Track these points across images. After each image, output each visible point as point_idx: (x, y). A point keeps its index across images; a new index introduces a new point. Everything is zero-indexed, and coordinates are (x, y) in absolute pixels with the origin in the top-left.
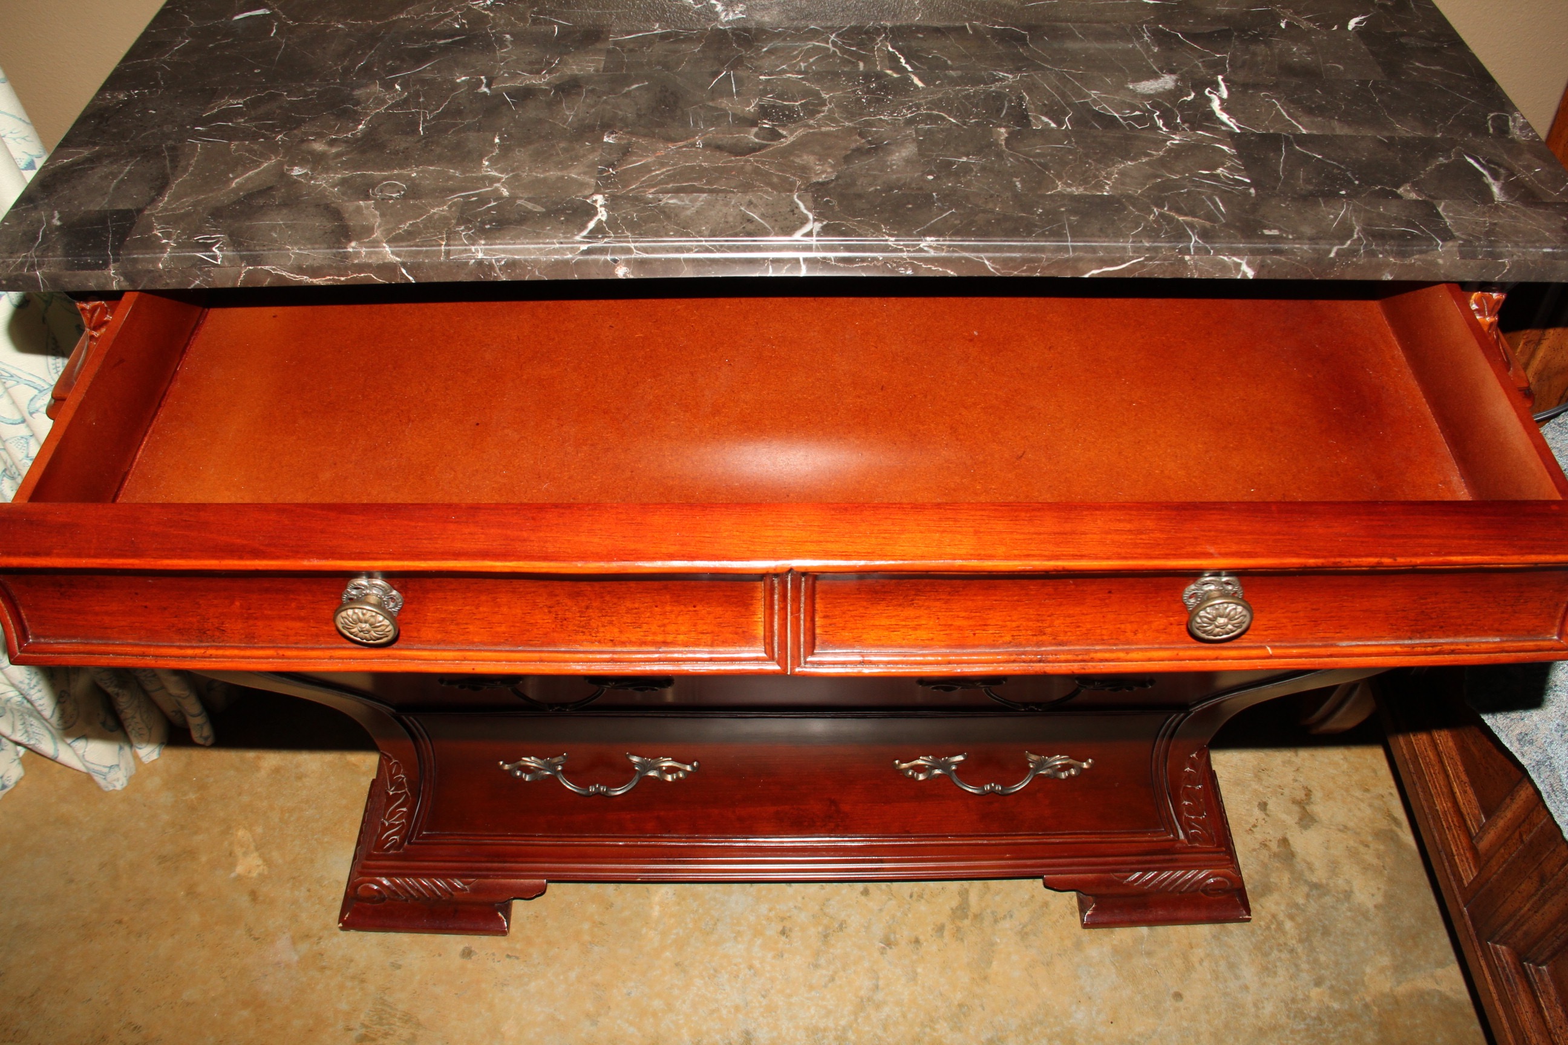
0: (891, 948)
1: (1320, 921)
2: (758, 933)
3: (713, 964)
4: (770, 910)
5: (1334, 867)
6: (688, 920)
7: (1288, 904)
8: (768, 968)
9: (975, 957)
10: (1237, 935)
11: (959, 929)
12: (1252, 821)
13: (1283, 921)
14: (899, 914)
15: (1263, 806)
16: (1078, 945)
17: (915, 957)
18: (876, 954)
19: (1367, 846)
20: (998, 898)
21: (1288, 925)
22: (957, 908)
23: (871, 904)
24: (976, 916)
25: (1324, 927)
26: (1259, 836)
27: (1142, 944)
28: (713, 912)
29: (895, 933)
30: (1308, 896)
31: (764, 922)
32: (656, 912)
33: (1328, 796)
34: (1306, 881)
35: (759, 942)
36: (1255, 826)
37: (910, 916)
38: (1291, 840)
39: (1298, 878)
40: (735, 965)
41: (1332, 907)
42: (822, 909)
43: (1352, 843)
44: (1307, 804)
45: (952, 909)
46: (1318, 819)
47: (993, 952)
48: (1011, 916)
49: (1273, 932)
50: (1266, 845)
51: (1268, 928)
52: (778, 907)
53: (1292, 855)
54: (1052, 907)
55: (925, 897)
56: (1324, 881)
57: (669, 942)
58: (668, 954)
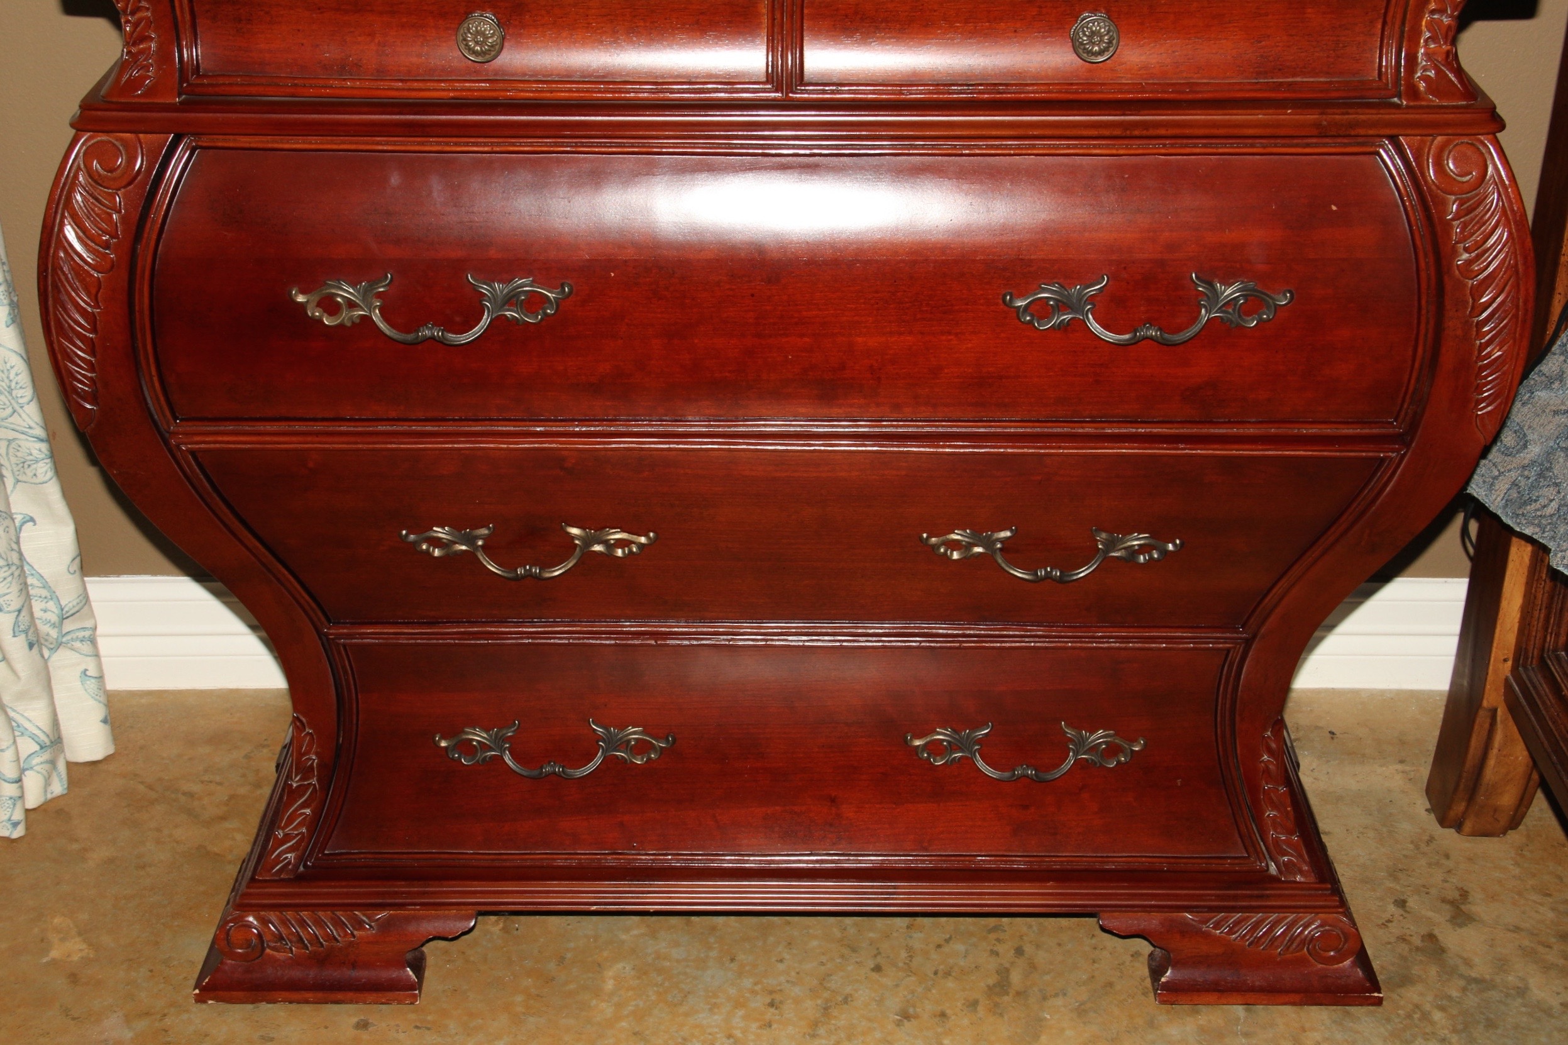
0: (909, 1021)
1: (1484, 1014)
2: (739, 1004)
3: (682, 1033)
4: (756, 984)
5: (1502, 964)
6: (651, 993)
7: (1436, 996)
8: (752, 1037)
9: (1019, 1031)
10: (1366, 1021)
11: (996, 1005)
12: (1387, 916)
13: (1429, 1013)
14: (920, 990)
15: (1401, 904)
16: (1151, 1024)
17: (940, 1030)
18: (890, 1027)
19: (1549, 947)
20: (1047, 978)
21: (1437, 1016)
22: (994, 985)
23: (884, 980)
24: (1018, 994)
25: (1488, 1019)
26: (1395, 929)
27: (1238, 1025)
28: (683, 986)
29: (914, 1006)
30: (1464, 990)
31: (747, 995)
32: (610, 985)
33: (1493, 897)
34: (1461, 976)
35: (741, 1013)
36: (1389, 921)
37: (934, 991)
38: (1440, 937)
39: (1450, 972)
40: (710, 1034)
41: (1500, 1002)
42: (821, 984)
43: (1526, 943)
44: (1463, 903)
45: (988, 986)
46: (1478, 919)
47: (1041, 1027)
48: (1065, 994)
49: (1416, 1021)
50: (1404, 940)
51: (1409, 1016)
52: (765, 981)
53: (1443, 950)
54: (1118, 987)
55: (953, 974)
56: (1488, 977)
57: (626, 1013)
58: (624, 1024)
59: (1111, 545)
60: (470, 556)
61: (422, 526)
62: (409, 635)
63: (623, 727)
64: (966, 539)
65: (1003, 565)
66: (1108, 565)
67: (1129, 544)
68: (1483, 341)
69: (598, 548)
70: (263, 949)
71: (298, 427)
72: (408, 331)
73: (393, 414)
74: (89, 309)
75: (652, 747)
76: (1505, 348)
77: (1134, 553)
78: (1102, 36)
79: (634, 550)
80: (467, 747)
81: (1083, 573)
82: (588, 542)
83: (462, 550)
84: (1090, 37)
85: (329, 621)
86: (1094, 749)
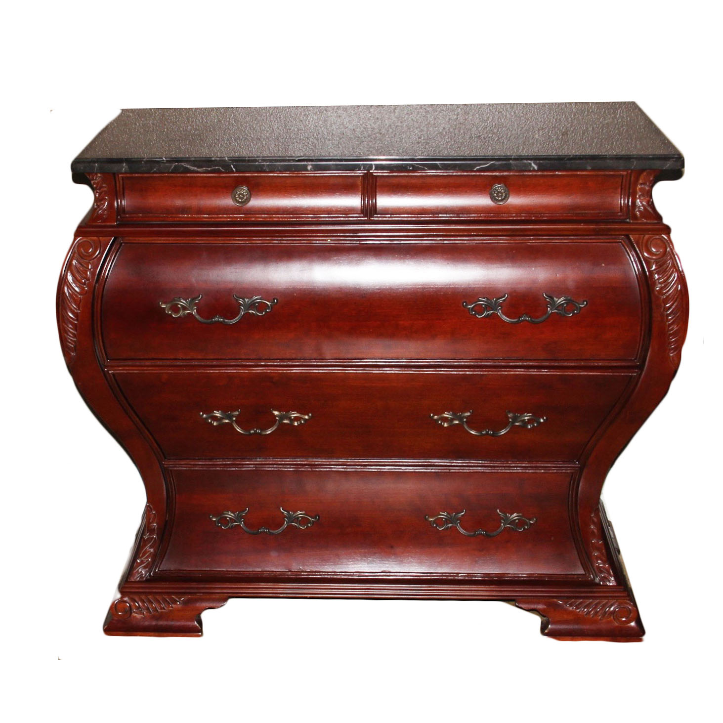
59: (515, 419)
60: (230, 425)
61: (209, 411)
62: (200, 464)
63: (295, 512)
64: (450, 417)
65: (467, 429)
66: (514, 429)
67: (523, 419)
68: (669, 323)
69: (286, 421)
70: (131, 613)
71: (159, 363)
72: (208, 318)
73: (200, 357)
74: (76, 311)
75: (309, 521)
76: (679, 326)
77: (525, 423)
78: (502, 193)
79: (303, 422)
80: (224, 521)
81: (503, 432)
82: (282, 418)
83: (226, 422)
84: (497, 194)
85: (165, 458)
86: (513, 522)
